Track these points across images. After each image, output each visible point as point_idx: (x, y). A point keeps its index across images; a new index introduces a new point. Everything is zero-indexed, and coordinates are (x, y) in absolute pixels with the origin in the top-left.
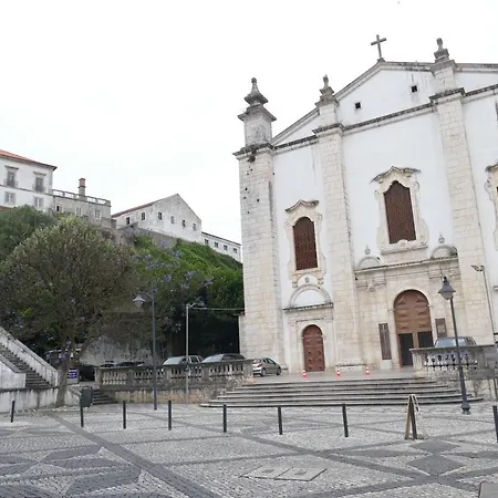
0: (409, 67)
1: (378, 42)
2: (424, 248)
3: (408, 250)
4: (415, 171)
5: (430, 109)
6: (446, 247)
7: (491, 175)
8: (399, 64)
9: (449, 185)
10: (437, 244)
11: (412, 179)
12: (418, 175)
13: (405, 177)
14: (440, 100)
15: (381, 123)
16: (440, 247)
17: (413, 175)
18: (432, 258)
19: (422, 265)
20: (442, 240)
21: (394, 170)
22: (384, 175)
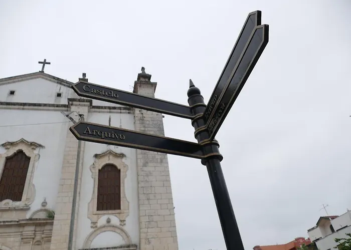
0: (60, 81)
1: (44, 63)
2: (26, 209)
3: (10, 210)
4: (40, 146)
5: (66, 109)
6: (45, 210)
7: (97, 160)
8: (54, 78)
9: (64, 159)
10: (39, 207)
11: (36, 152)
12: (42, 150)
13: (30, 149)
14: (74, 103)
15: (26, 107)
16: (41, 210)
17: (38, 149)
18: (31, 219)
19: (19, 225)
20: (44, 204)
21: (23, 141)
22: (12, 144)
